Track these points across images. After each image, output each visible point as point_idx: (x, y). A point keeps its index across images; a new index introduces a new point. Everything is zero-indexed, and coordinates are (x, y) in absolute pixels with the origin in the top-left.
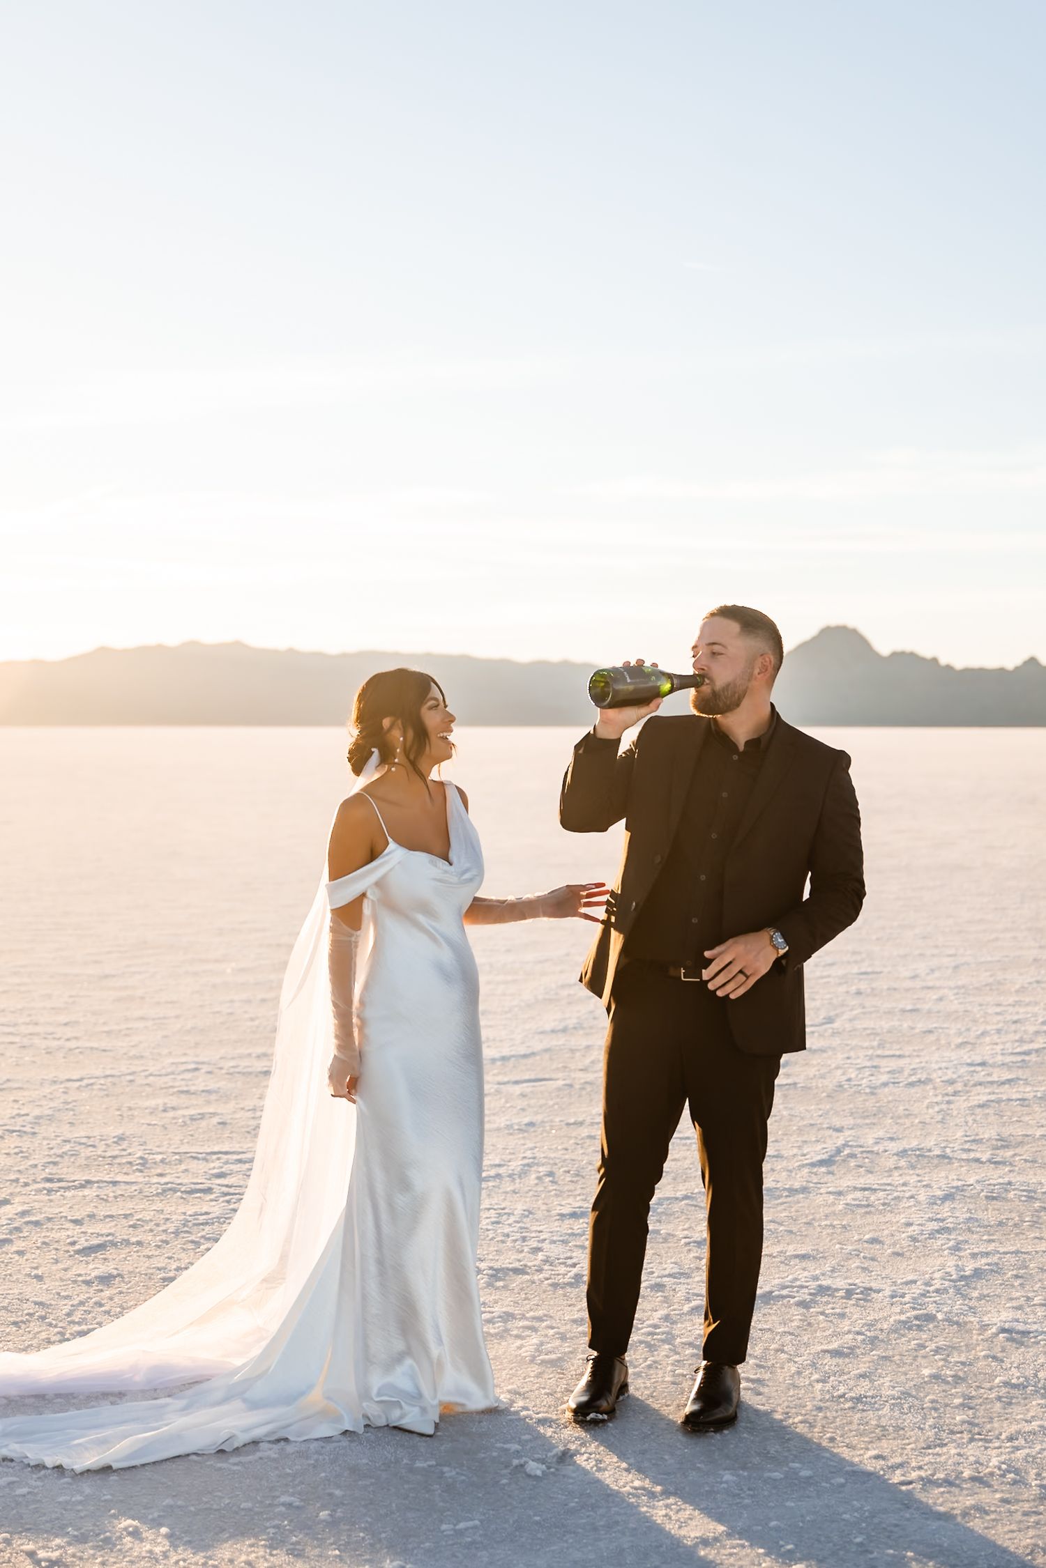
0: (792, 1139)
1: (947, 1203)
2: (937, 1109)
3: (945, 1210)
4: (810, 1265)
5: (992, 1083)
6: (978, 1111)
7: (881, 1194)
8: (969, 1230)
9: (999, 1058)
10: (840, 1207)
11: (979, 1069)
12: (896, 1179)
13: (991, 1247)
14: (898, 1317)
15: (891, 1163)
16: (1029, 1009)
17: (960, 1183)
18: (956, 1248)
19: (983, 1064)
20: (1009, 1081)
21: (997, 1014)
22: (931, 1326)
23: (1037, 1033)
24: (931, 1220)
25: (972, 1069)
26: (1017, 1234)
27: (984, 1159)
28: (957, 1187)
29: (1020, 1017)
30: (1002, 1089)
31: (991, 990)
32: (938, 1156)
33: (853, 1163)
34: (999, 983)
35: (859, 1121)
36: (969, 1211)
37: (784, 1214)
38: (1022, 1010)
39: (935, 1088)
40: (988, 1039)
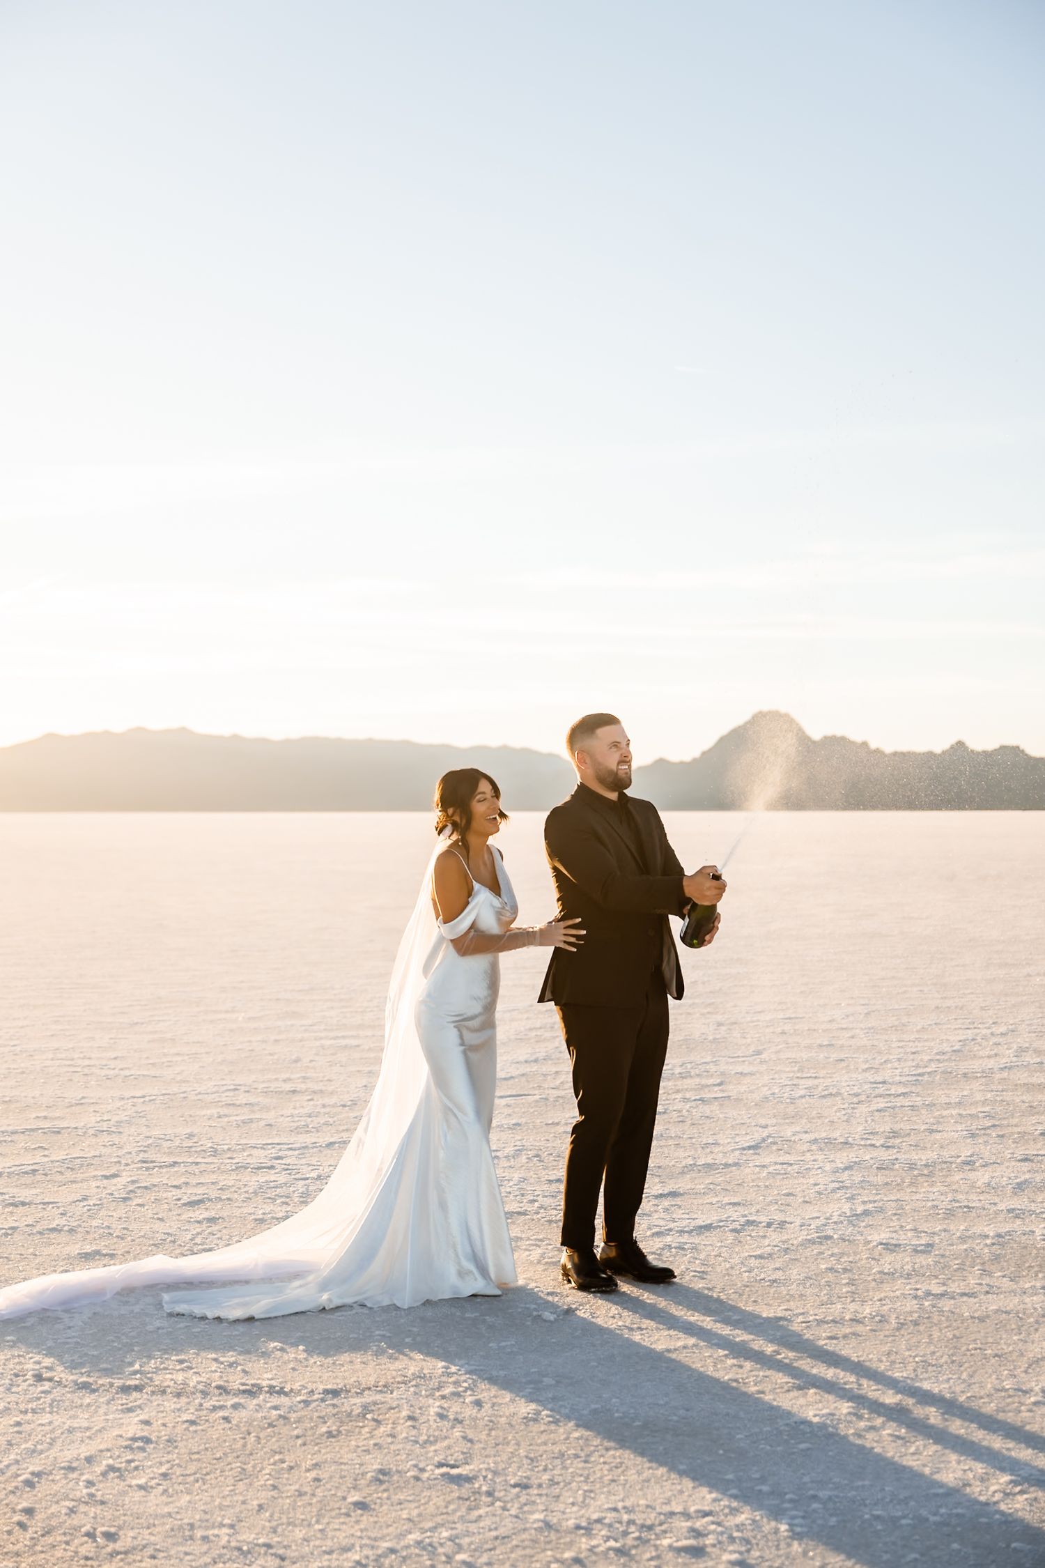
0: (727, 1132)
1: (847, 1172)
2: (843, 1112)
3: (845, 1176)
4: (740, 1209)
5: (890, 1095)
6: (876, 1113)
7: (795, 1167)
8: (862, 1187)
9: (898, 1078)
10: (764, 1175)
11: (881, 1085)
12: (808, 1157)
13: (877, 1198)
14: (805, 1237)
15: (805, 1147)
16: (926, 1044)
17: (857, 1160)
18: (852, 1198)
19: (884, 1082)
20: (903, 1094)
21: (899, 1047)
22: (829, 1242)
23: (931, 1060)
24: (833, 1181)
25: (875, 1085)
26: (898, 1190)
27: (878, 1145)
28: (855, 1162)
29: (919, 1049)
30: (897, 1099)
31: (896, 1030)
32: (841, 1143)
33: (774, 1148)
34: (904, 1025)
35: (780, 1121)
36: (863, 1176)
37: (721, 1179)
38: (920, 1045)
39: (843, 1099)
40: (889, 1065)
